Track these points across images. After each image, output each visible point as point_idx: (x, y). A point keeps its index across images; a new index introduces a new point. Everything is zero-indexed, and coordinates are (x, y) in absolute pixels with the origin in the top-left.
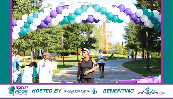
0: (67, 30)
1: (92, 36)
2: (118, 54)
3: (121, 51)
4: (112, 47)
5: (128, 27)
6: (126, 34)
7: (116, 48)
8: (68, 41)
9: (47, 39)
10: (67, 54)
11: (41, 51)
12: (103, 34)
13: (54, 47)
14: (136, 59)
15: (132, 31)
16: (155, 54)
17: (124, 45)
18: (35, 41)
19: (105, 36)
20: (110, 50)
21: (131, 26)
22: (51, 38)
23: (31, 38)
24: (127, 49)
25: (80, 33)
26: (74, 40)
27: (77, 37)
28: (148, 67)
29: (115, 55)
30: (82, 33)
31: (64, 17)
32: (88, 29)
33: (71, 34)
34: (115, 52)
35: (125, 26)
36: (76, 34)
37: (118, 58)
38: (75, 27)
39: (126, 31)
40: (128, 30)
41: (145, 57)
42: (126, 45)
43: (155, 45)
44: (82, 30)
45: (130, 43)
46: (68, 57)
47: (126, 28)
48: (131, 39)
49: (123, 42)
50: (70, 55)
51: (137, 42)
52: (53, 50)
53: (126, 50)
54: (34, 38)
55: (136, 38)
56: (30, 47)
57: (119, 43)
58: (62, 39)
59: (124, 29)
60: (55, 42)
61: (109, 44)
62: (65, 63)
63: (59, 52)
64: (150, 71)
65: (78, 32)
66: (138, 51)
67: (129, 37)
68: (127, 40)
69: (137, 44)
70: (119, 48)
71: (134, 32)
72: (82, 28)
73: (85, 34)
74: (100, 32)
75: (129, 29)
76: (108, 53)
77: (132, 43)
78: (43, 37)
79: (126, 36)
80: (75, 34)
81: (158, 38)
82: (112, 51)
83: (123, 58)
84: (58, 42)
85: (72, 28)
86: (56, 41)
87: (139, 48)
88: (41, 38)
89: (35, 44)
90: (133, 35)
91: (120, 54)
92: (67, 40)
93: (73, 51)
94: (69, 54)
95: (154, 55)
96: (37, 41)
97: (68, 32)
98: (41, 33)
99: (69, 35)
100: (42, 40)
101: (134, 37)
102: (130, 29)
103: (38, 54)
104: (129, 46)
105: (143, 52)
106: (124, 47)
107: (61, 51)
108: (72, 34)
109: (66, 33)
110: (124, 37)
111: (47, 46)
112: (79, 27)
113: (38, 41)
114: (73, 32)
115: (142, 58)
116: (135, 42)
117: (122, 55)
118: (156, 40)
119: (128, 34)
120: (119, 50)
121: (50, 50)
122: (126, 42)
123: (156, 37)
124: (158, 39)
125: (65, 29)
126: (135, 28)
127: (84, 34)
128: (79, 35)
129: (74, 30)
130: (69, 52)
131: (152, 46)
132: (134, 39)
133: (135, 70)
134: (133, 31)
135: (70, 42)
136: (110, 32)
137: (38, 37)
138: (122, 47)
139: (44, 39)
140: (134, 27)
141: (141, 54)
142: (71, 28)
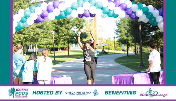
0: (57, 24)
1: (82, 30)
2: (109, 49)
3: (113, 46)
4: (103, 42)
5: (119, 21)
6: (118, 29)
7: (107, 43)
8: (59, 36)
9: (38, 34)
10: (57, 49)
11: (30, 46)
12: (93, 29)
13: (45, 42)
14: (129, 55)
15: (123, 25)
16: (148, 50)
17: (116, 40)
18: (26, 36)
19: (96, 31)
20: (101, 45)
21: (123, 21)
22: (42, 33)
23: (22, 32)
24: (119, 44)
25: (70, 28)
26: (65, 35)
27: (67, 31)
28: (142, 62)
29: (107, 51)
30: (73, 28)
31: (61, 11)
32: (79, 24)
33: (61, 28)
34: (106, 47)
35: (117, 20)
36: (67, 28)
37: (109, 54)
38: (66, 21)
39: (117, 26)
40: (120, 25)
41: (137, 53)
42: (117, 40)
43: (148, 40)
44: (73, 24)
45: (122, 38)
46: (58, 53)
47: (117, 22)
48: (123, 34)
49: (114, 37)
50: (60, 51)
51: (129, 37)
52: (43, 45)
53: (117, 45)
54: (25, 32)
55: (128, 33)
56: (21, 42)
57: (110, 38)
58: (53, 34)
59: (116, 23)
60: (44, 37)
61: (100, 39)
62: (55, 58)
63: (49, 48)
64: (143, 67)
65: (69, 27)
66: (130, 46)
67: (120, 32)
68: (119, 35)
69: (129, 39)
70: (110, 43)
71: (126, 27)
72: (73, 23)
73: (76, 28)
74: (91, 27)
75: (120, 23)
76: (99, 49)
77: (124, 38)
78: (34, 32)
79: (117, 31)
80: (65, 28)
81: (151, 32)
82: (103, 46)
83: (115, 53)
84: (47, 37)
85: (63, 22)
86: (46, 36)
87: (131, 43)
88: (32, 33)
89: (26, 39)
90: (124, 29)
91: (111, 49)
92: (57, 35)
93: (63, 46)
94: (59, 49)
95: (146, 50)
96: (27, 36)
97: (58, 27)
98: (32, 28)
99: (59, 30)
100: (33, 35)
101: (126, 32)
102: (122, 23)
103: (26, 49)
104: (120, 40)
105: (135, 47)
106: (115, 42)
107: (50, 46)
108: (63, 29)
109: (56, 27)
110: (115, 32)
111: (38, 41)
112: (69, 21)
113: (29, 36)
114: (64, 27)
115: (134, 53)
116: (127, 37)
117: (113, 50)
118: (149, 35)
119: (120, 29)
120: (110, 45)
121: (39, 46)
122: (117, 37)
123: (149, 32)
124: (151, 34)
125: (55, 23)
126: (127, 22)
127: (74, 28)
128: (70, 30)
129: (65, 24)
130: (59, 48)
131: (145, 41)
132: (126, 34)
133: (129, 66)
134: (125, 25)
135: (61, 37)
136: (101, 27)
137: (29, 32)
138: (114, 42)
139: (35, 34)
140: (125, 21)
141: (133, 49)
142: (61, 23)
